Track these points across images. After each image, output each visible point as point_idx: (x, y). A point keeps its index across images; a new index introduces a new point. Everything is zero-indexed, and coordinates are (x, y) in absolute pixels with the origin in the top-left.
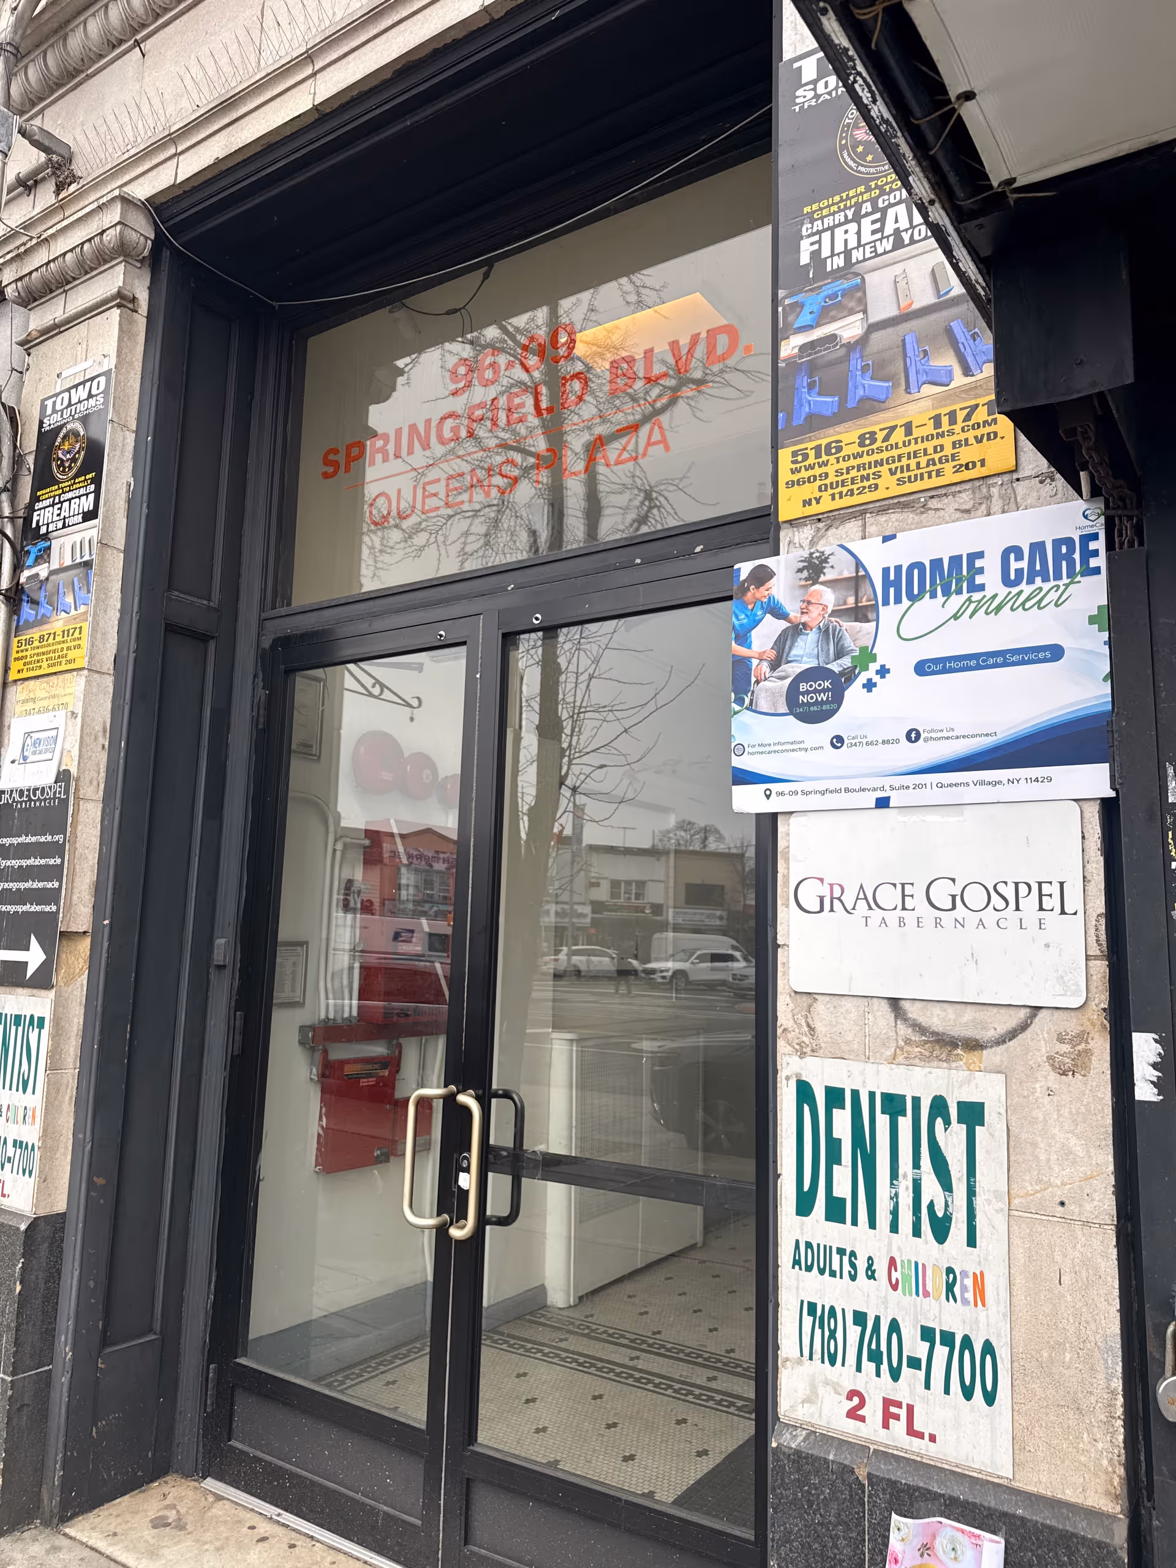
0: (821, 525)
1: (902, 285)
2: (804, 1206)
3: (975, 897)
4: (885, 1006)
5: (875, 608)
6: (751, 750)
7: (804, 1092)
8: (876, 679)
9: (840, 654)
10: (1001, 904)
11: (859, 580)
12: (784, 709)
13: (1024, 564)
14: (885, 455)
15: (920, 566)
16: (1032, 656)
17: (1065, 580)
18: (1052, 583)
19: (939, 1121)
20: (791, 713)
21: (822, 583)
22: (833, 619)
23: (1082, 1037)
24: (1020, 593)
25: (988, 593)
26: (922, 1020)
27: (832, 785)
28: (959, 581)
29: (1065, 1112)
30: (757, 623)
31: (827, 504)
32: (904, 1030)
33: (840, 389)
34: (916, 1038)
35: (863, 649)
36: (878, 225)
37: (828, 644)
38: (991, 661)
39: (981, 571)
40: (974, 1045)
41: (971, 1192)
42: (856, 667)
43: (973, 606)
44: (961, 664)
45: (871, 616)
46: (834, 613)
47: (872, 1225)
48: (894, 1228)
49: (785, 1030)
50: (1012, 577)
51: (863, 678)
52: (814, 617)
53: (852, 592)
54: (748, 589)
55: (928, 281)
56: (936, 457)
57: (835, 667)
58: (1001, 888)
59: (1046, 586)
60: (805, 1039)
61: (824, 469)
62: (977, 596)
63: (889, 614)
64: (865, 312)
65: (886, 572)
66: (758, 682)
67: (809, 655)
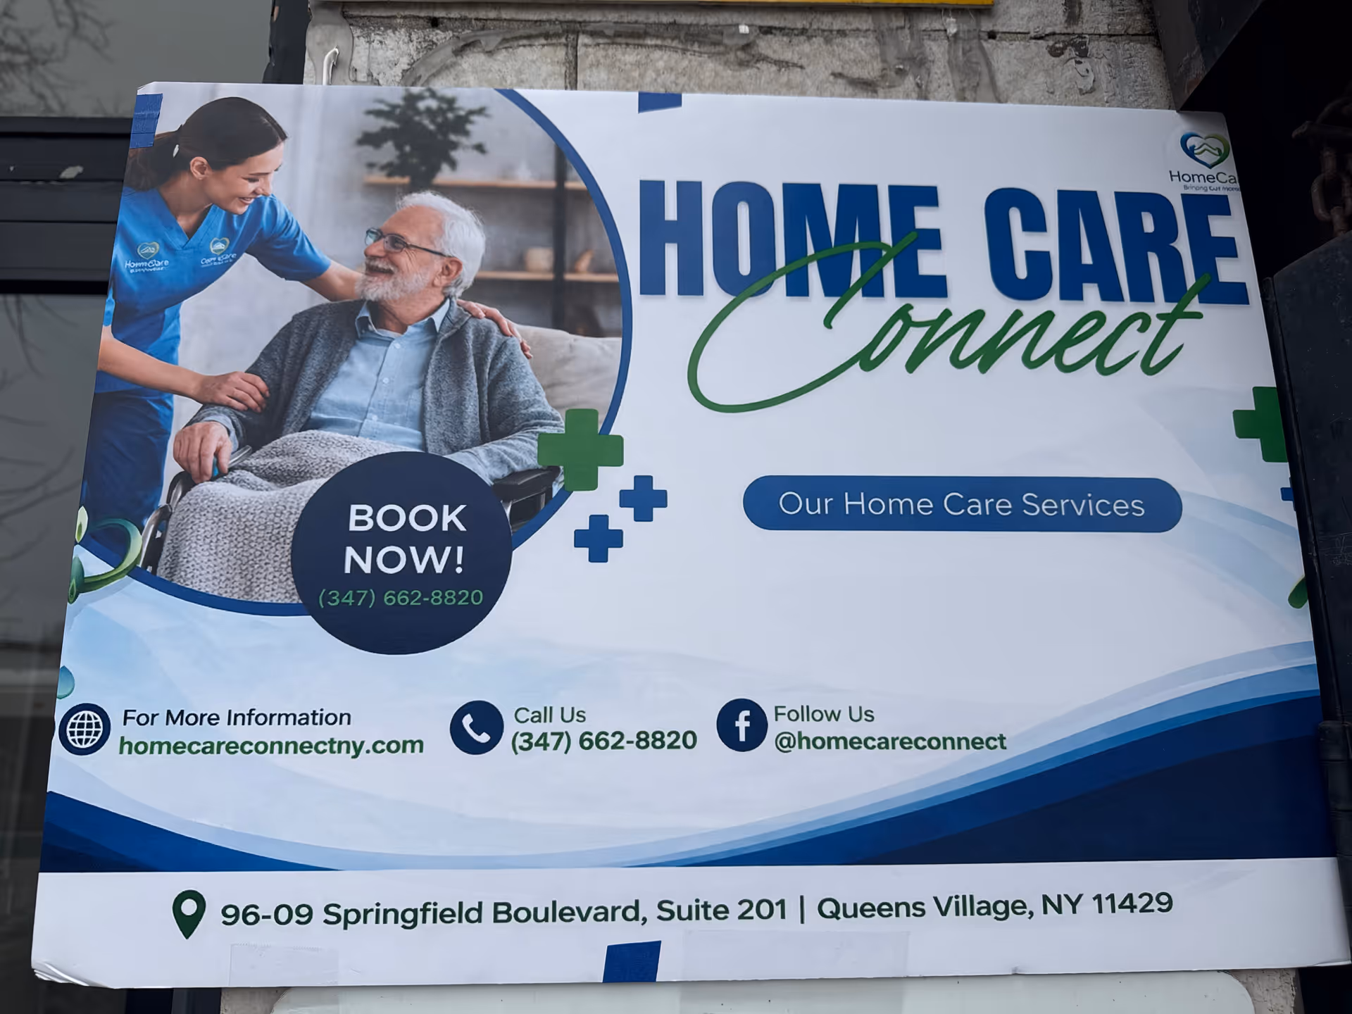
5: (618, 295)
6: (134, 733)
8: (621, 518)
9: (499, 423)
11: (566, 202)
12: (281, 589)
13: (1048, 242)
15: (755, 195)
16: (1094, 507)
17: (1161, 305)
18: (1128, 308)
20: (308, 605)
22: (479, 308)
24: (1046, 319)
25: (960, 304)
28: (872, 259)
30: (203, 279)
35: (580, 418)
37: (460, 383)
38: (978, 507)
39: (932, 239)
42: (553, 472)
43: (915, 336)
44: (887, 506)
45: (607, 316)
46: (480, 289)
50: (1022, 272)
51: (575, 512)
52: (413, 289)
53: (546, 235)
54: (181, 166)
57: (481, 465)
59: (1116, 313)
62: (925, 309)
63: (661, 321)
65: (651, 192)
66: (187, 480)
67: (391, 412)
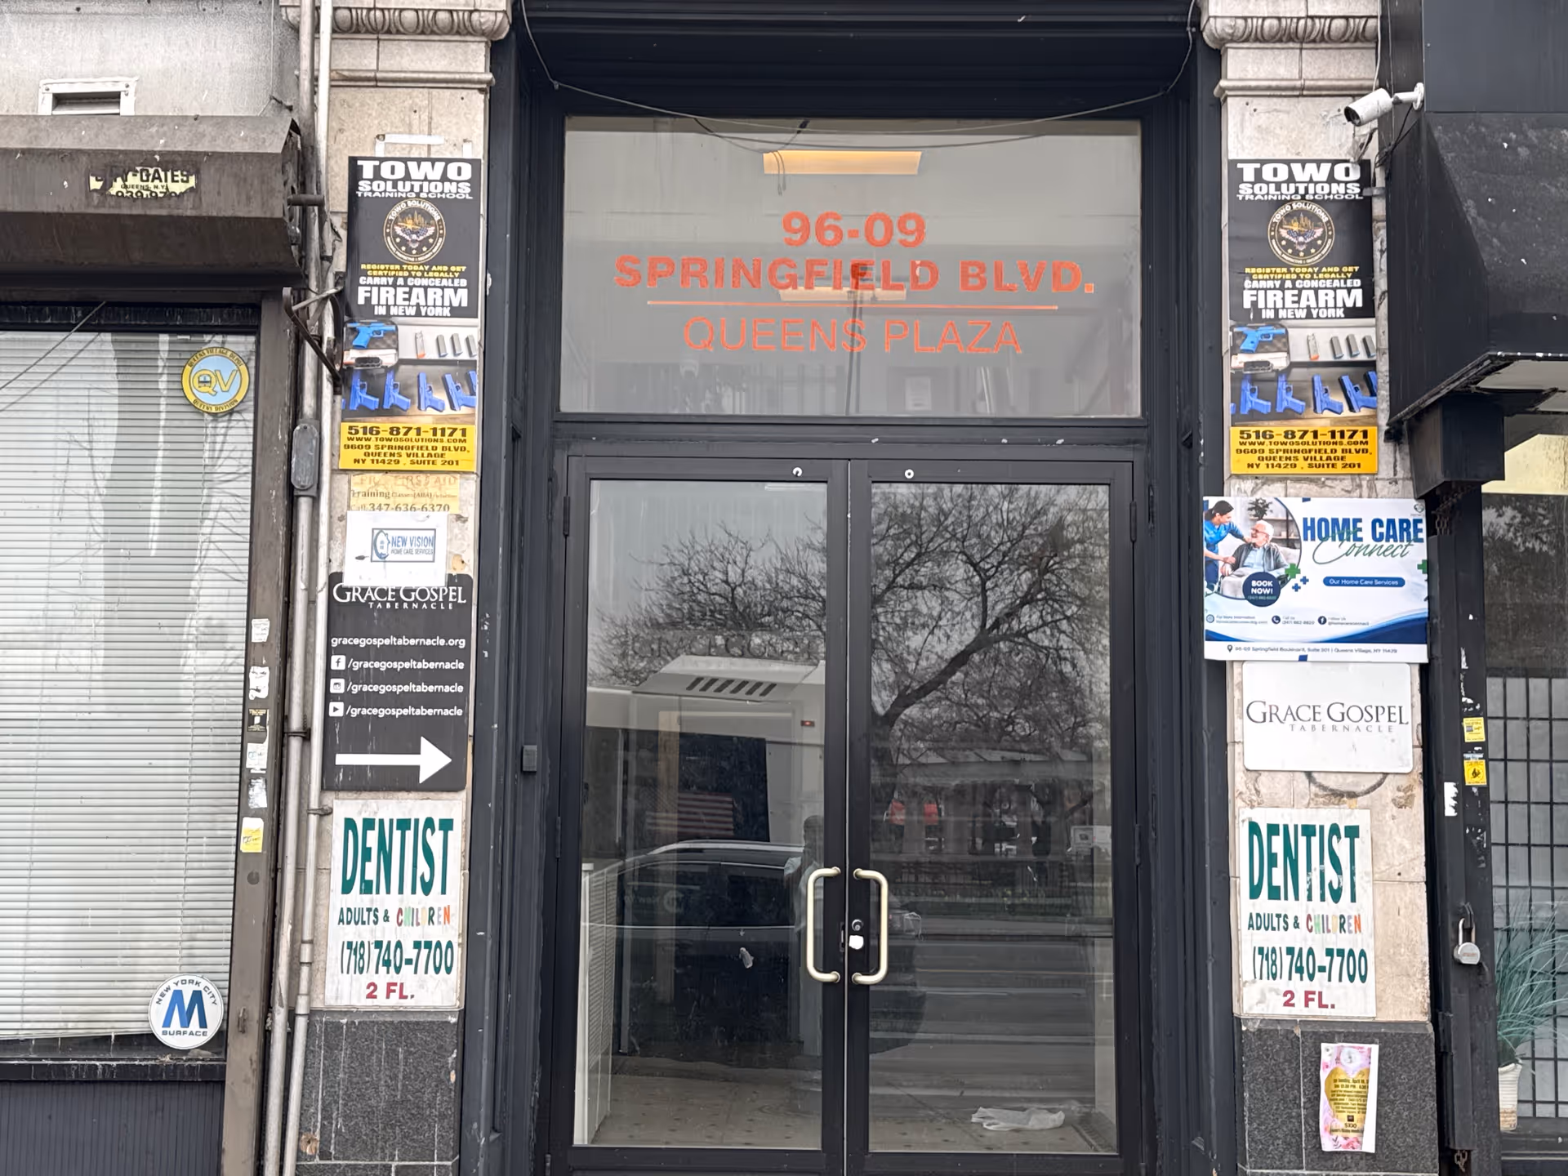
0: (1258, 481)
1: (1312, 343)
2: (1255, 893)
3: (1355, 714)
4: (1303, 776)
5: (1299, 541)
6: (1218, 620)
7: (1254, 828)
8: (1300, 584)
9: (1277, 566)
10: (1369, 718)
11: (1288, 523)
12: (1241, 596)
13: (1384, 530)
14: (1301, 447)
15: (1326, 520)
16: (1388, 583)
17: (1405, 543)
18: (1399, 543)
19: (1335, 838)
20: (1246, 599)
21: (1266, 520)
22: (1273, 544)
23: (1410, 788)
24: (1382, 546)
25: (1365, 543)
26: (1325, 783)
27: (1272, 645)
28: (1349, 533)
29: (1401, 827)
31: (1263, 469)
32: (1314, 788)
33: (1272, 398)
34: (1321, 793)
35: (1292, 565)
36: (1296, 299)
37: (1270, 559)
39: (1360, 530)
40: (1353, 795)
41: (1353, 874)
43: (1356, 549)
45: (1297, 545)
46: (1273, 540)
47: (1297, 898)
48: (1310, 898)
49: (1241, 793)
50: (1378, 536)
51: (1292, 583)
52: (1260, 540)
53: (1284, 529)
54: (1214, 515)
55: (1328, 346)
56: (1332, 456)
57: (1275, 574)
58: (1369, 709)
59: (1396, 545)
60: (1254, 798)
61: (1261, 447)
62: (1358, 544)
63: (1308, 546)
64: (1288, 352)
65: (1305, 520)
66: (1223, 576)
67: (1258, 564)
